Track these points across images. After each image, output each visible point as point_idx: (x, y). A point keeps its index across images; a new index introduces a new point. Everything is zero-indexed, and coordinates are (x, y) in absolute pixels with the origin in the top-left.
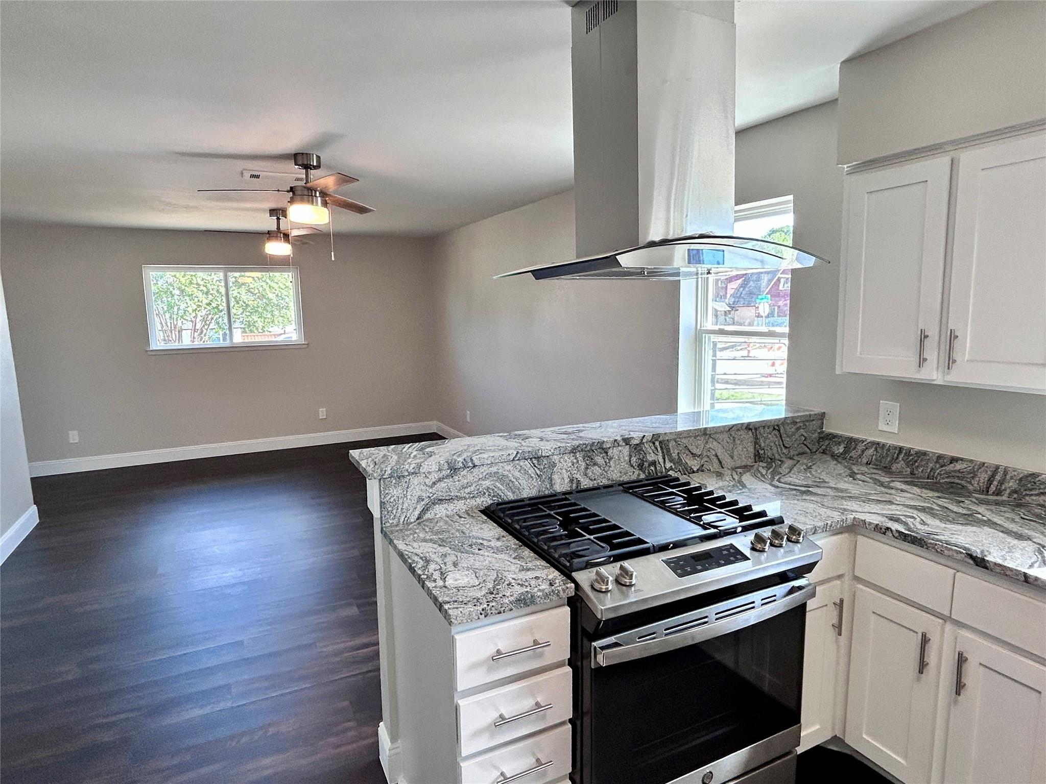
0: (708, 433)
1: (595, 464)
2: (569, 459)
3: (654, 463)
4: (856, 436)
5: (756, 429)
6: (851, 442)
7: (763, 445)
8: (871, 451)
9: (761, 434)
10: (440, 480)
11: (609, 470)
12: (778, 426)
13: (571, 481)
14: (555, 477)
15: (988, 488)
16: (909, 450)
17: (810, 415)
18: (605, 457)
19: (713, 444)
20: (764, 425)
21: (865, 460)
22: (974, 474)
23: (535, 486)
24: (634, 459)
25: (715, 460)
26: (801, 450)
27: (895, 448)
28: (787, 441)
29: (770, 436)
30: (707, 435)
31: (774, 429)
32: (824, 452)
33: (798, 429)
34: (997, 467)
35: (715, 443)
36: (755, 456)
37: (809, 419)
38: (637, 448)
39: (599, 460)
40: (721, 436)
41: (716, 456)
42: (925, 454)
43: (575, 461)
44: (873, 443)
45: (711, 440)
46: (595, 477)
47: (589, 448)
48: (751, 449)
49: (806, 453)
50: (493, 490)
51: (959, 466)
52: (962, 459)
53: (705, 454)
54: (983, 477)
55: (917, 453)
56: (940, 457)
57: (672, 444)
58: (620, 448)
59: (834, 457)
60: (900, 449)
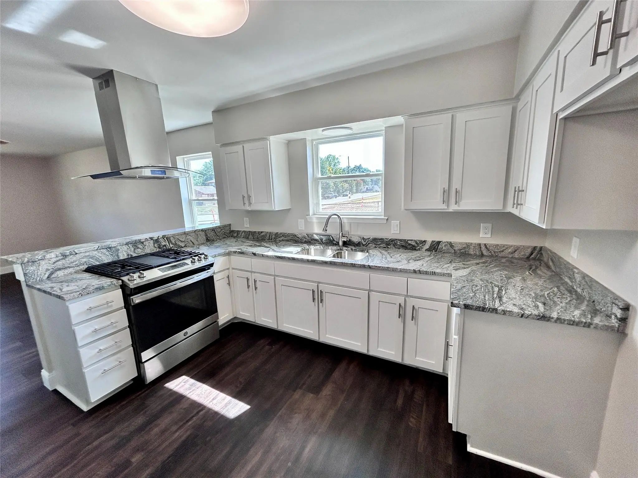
0: (186, 233)
1: (138, 248)
2: (125, 248)
3: (165, 246)
4: (239, 230)
5: (205, 231)
6: (238, 232)
7: (209, 236)
8: (243, 233)
9: (208, 233)
10: (58, 261)
11: (145, 249)
12: (214, 229)
13: (128, 255)
14: (119, 254)
15: (269, 239)
16: (252, 231)
17: (225, 225)
18: (143, 245)
19: (188, 237)
20: (209, 229)
21: (242, 237)
22: (266, 235)
23: (110, 259)
24: (156, 245)
25: (191, 242)
26: (224, 237)
27: (249, 231)
28: (218, 234)
29: (211, 233)
30: (186, 234)
31: (213, 230)
32: (232, 237)
33: (222, 230)
34: (270, 232)
35: (190, 236)
36: (207, 240)
37: (225, 226)
38: (157, 241)
39: (140, 246)
40: (192, 234)
41: (191, 241)
42: (255, 232)
43: (129, 248)
44: (243, 231)
45: (188, 236)
46: (140, 252)
47: (134, 242)
48: (205, 237)
49: (226, 238)
50: (88, 262)
51: (263, 234)
52: (263, 232)
53: (186, 240)
54: (268, 235)
55: (254, 232)
56: (259, 232)
57: (172, 238)
58: (149, 241)
59: (234, 237)
60: (250, 231)
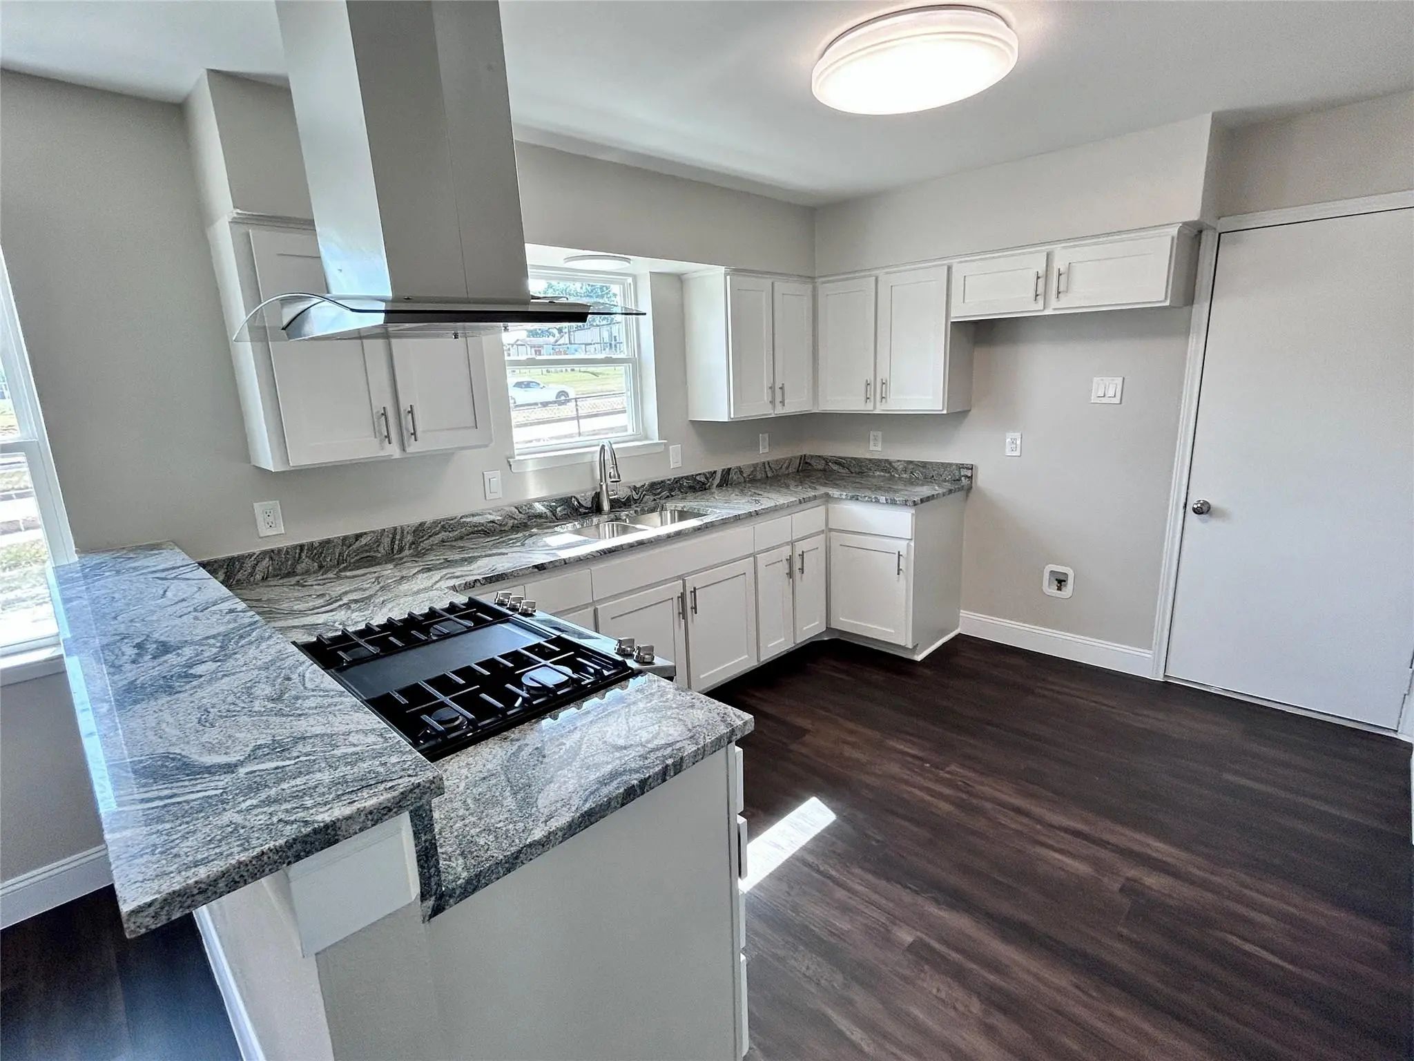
4: (239, 553)
6: (231, 565)
8: (266, 562)
15: (392, 549)
16: (311, 544)
22: (378, 542)
27: (294, 548)
34: (395, 529)
42: (328, 541)
44: (264, 553)
51: (364, 541)
52: (365, 533)
54: (387, 540)
56: (344, 539)
60: (302, 547)
